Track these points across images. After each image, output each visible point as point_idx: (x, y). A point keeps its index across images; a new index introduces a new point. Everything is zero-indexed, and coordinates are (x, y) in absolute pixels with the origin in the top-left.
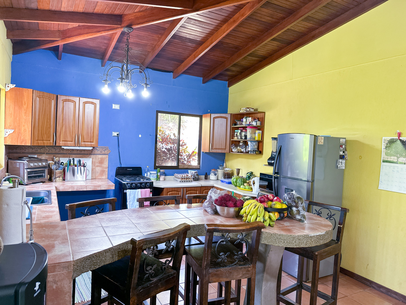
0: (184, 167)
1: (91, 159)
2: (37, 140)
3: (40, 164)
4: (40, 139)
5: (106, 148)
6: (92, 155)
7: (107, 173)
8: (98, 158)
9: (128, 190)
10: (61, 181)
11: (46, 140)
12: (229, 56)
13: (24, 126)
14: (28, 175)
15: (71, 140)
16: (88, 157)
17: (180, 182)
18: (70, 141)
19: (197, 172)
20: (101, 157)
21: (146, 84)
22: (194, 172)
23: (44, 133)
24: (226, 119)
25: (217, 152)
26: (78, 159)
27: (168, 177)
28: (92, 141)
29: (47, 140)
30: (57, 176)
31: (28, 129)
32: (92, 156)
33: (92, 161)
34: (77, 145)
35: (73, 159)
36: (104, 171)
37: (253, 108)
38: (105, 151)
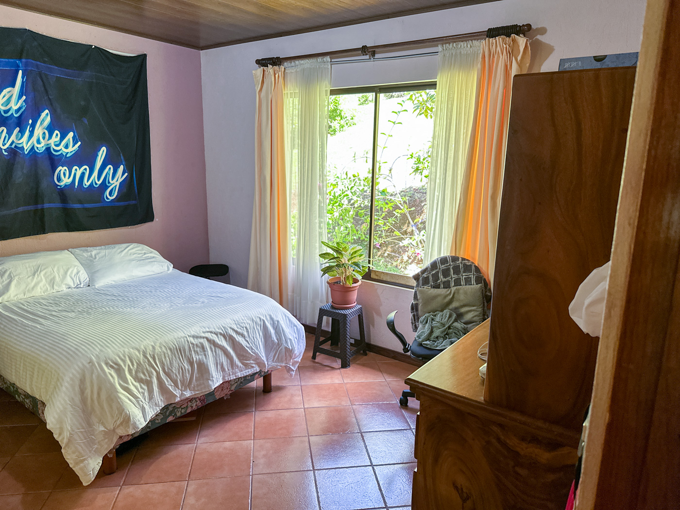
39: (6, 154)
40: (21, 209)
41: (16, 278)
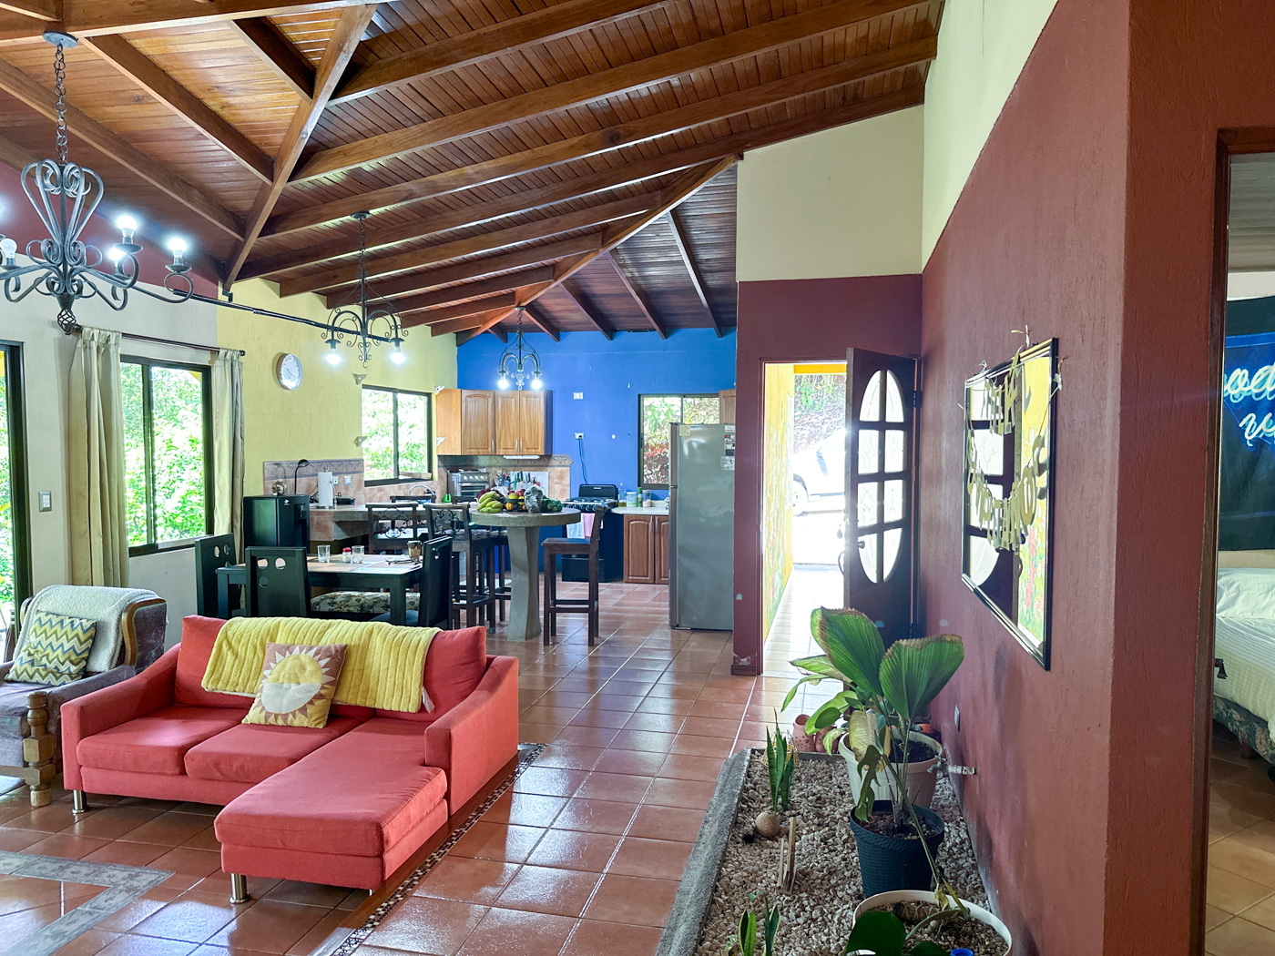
1: (547, 472)
2: (470, 449)
3: (477, 477)
4: (473, 448)
5: (566, 457)
7: (568, 493)
8: (557, 472)
11: (482, 448)
13: (454, 433)
14: (462, 490)
15: (512, 447)
16: (544, 469)
18: (511, 449)
20: (561, 470)
21: (537, 373)
23: (479, 441)
26: (527, 471)
28: (537, 447)
31: (458, 435)
32: (549, 469)
33: (548, 475)
34: (519, 454)
35: (521, 473)
36: (565, 490)
38: (566, 461)
39: (1251, 445)
40: (1259, 514)
41: (1246, 592)
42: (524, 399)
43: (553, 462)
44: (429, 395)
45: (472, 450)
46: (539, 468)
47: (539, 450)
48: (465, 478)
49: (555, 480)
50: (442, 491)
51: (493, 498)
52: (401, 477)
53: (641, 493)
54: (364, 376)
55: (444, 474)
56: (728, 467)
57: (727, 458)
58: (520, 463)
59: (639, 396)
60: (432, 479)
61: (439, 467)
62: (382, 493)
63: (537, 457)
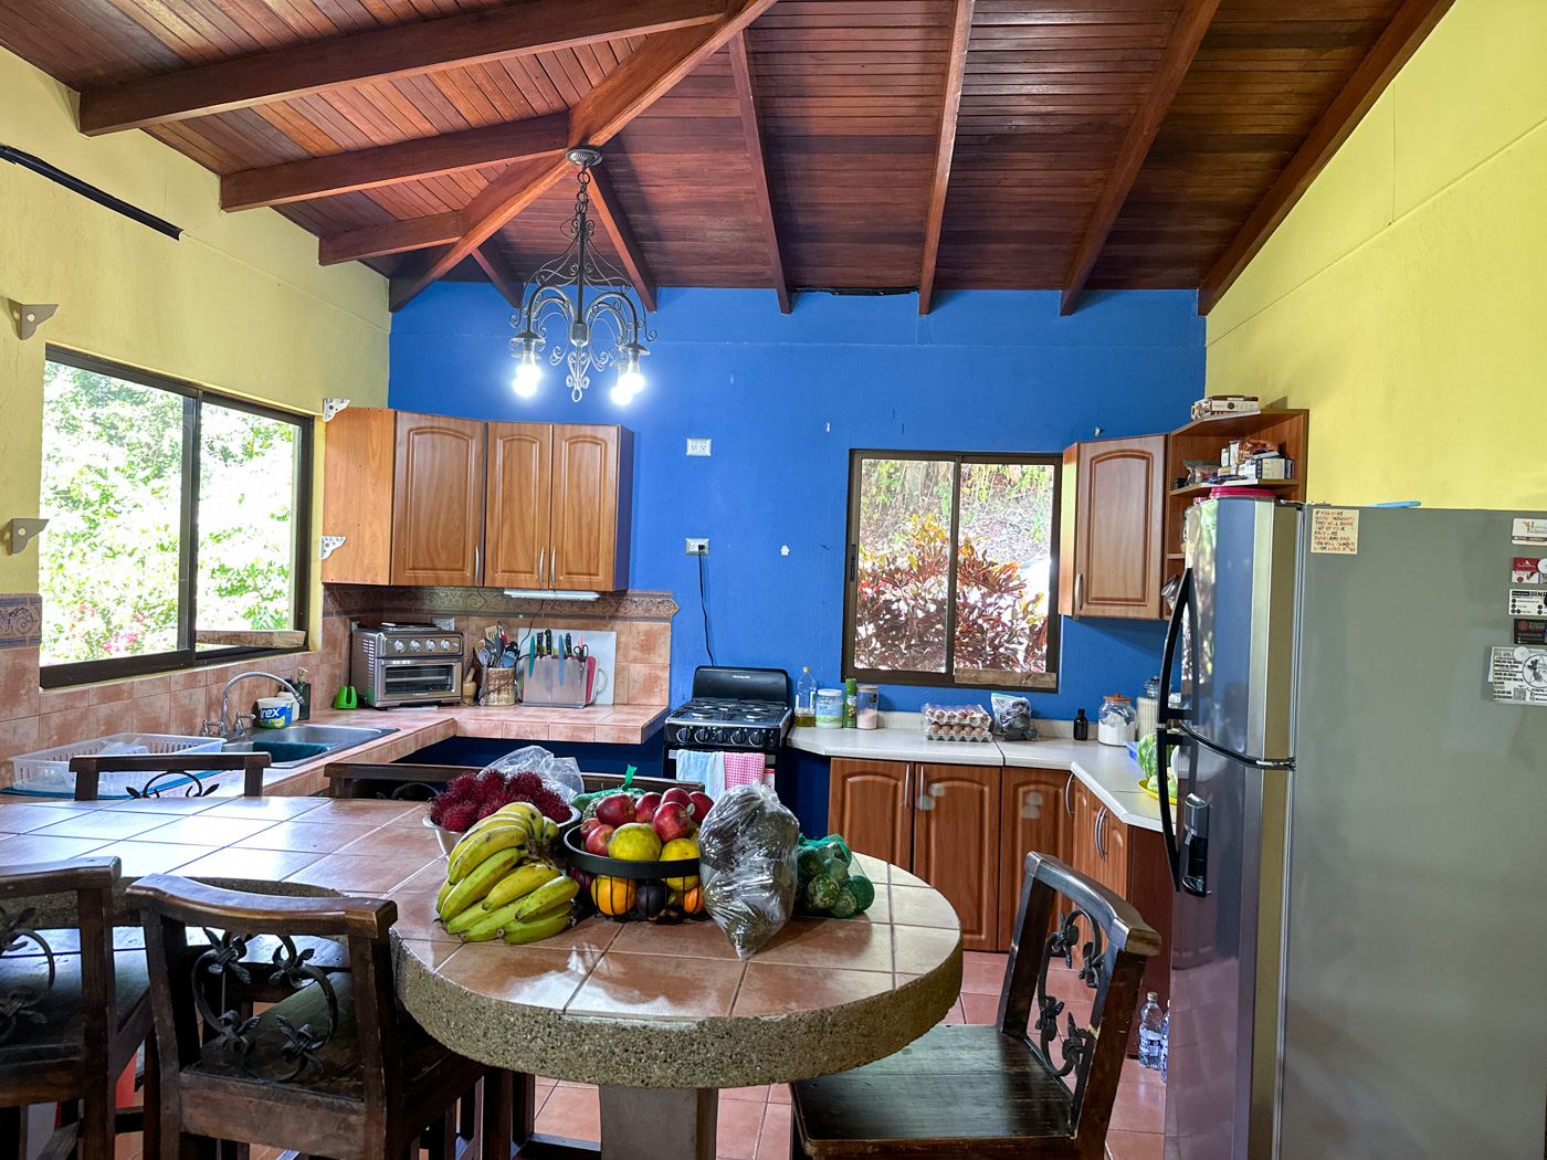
0: (976, 679)
1: (614, 634)
2: (414, 569)
3: (430, 644)
4: (422, 565)
5: (664, 596)
6: (618, 622)
7: (666, 686)
8: (639, 633)
9: (681, 751)
10: (504, 703)
11: (446, 570)
12: (1099, 174)
13: (371, 525)
14: (387, 677)
15: (529, 569)
16: (606, 626)
17: (930, 738)
18: (524, 572)
19: (1023, 704)
20: (648, 628)
21: (636, 347)
22: (1011, 700)
23: (439, 547)
24: (1144, 462)
25: (1107, 614)
26: (563, 633)
27: (896, 718)
28: (592, 571)
29: (449, 566)
30: (491, 688)
31: (382, 532)
32: (619, 625)
33: (618, 643)
34: (546, 586)
35: (548, 632)
36: (658, 678)
37: (1251, 396)
38: (661, 607)
42: (565, 446)
43: (630, 608)
44: (306, 423)
45: (420, 573)
46: (591, 622)
47: (600, 577)
48: (399, 645)
49: (633, 653)
50: (333, 678)
51: (531, 848)
52: (200, 648)
53: (855, 692)
54: (46, 312)
55: (341, 632)
56: (1521, 693)
57: (1521, 653)
58: (547, 609)
59: (852, 452)
60: (305, 647)
61: (326, 614)
62: (117, 705)
63: (592, 596)
